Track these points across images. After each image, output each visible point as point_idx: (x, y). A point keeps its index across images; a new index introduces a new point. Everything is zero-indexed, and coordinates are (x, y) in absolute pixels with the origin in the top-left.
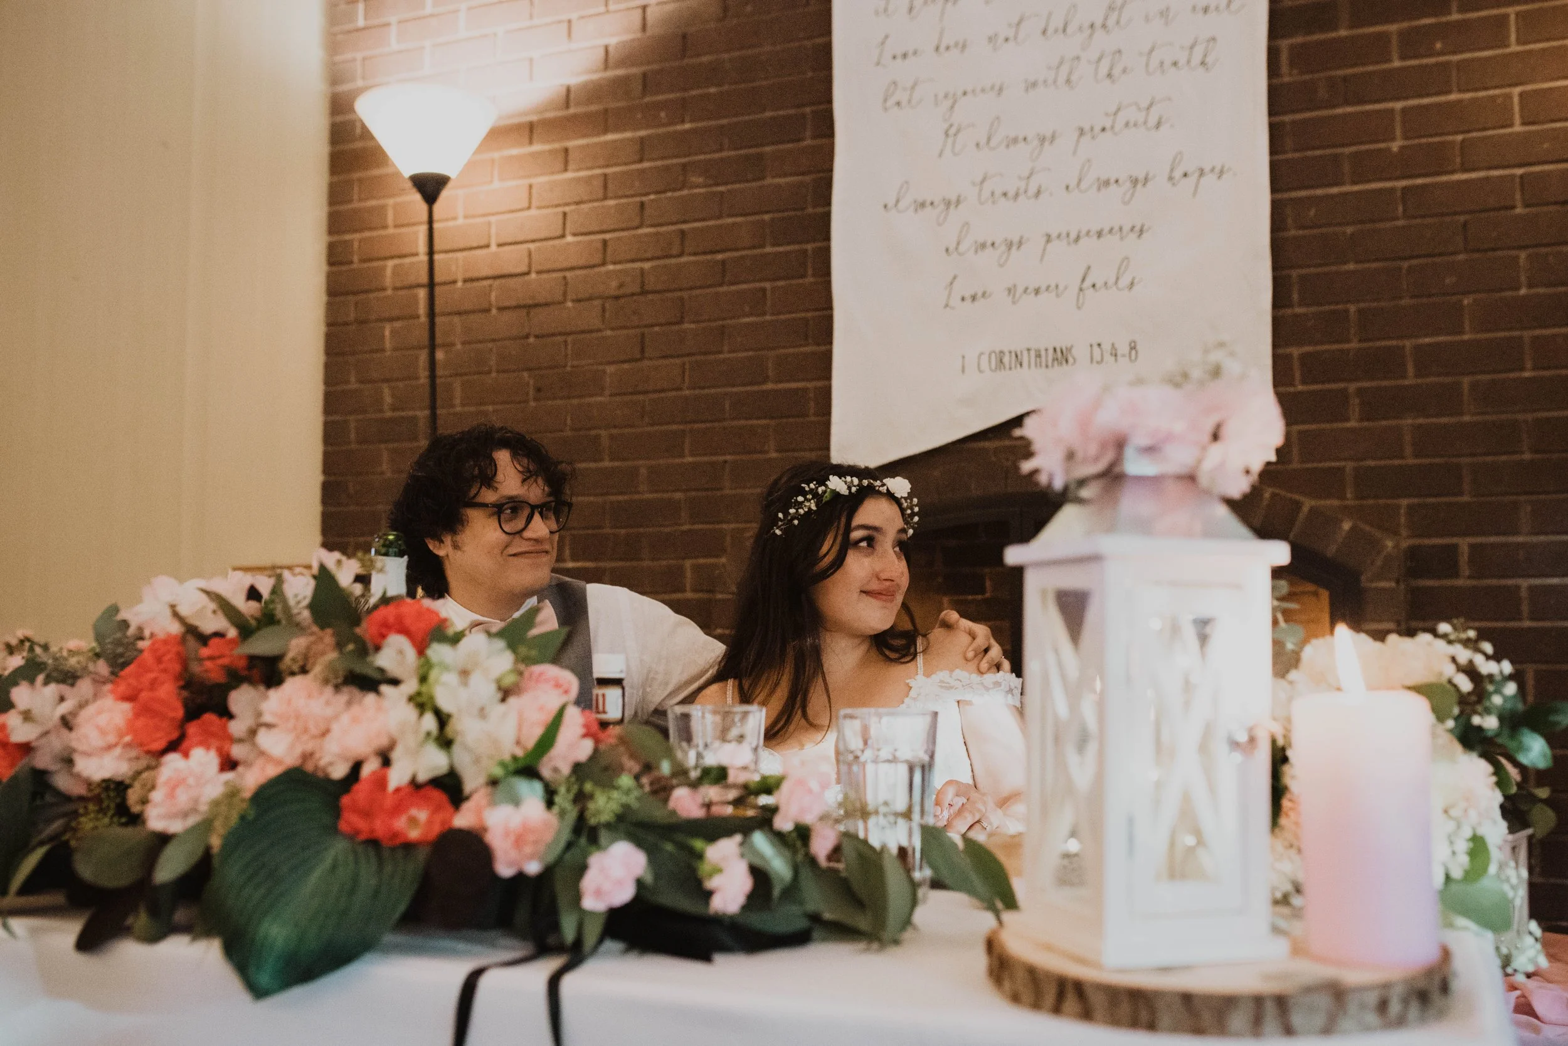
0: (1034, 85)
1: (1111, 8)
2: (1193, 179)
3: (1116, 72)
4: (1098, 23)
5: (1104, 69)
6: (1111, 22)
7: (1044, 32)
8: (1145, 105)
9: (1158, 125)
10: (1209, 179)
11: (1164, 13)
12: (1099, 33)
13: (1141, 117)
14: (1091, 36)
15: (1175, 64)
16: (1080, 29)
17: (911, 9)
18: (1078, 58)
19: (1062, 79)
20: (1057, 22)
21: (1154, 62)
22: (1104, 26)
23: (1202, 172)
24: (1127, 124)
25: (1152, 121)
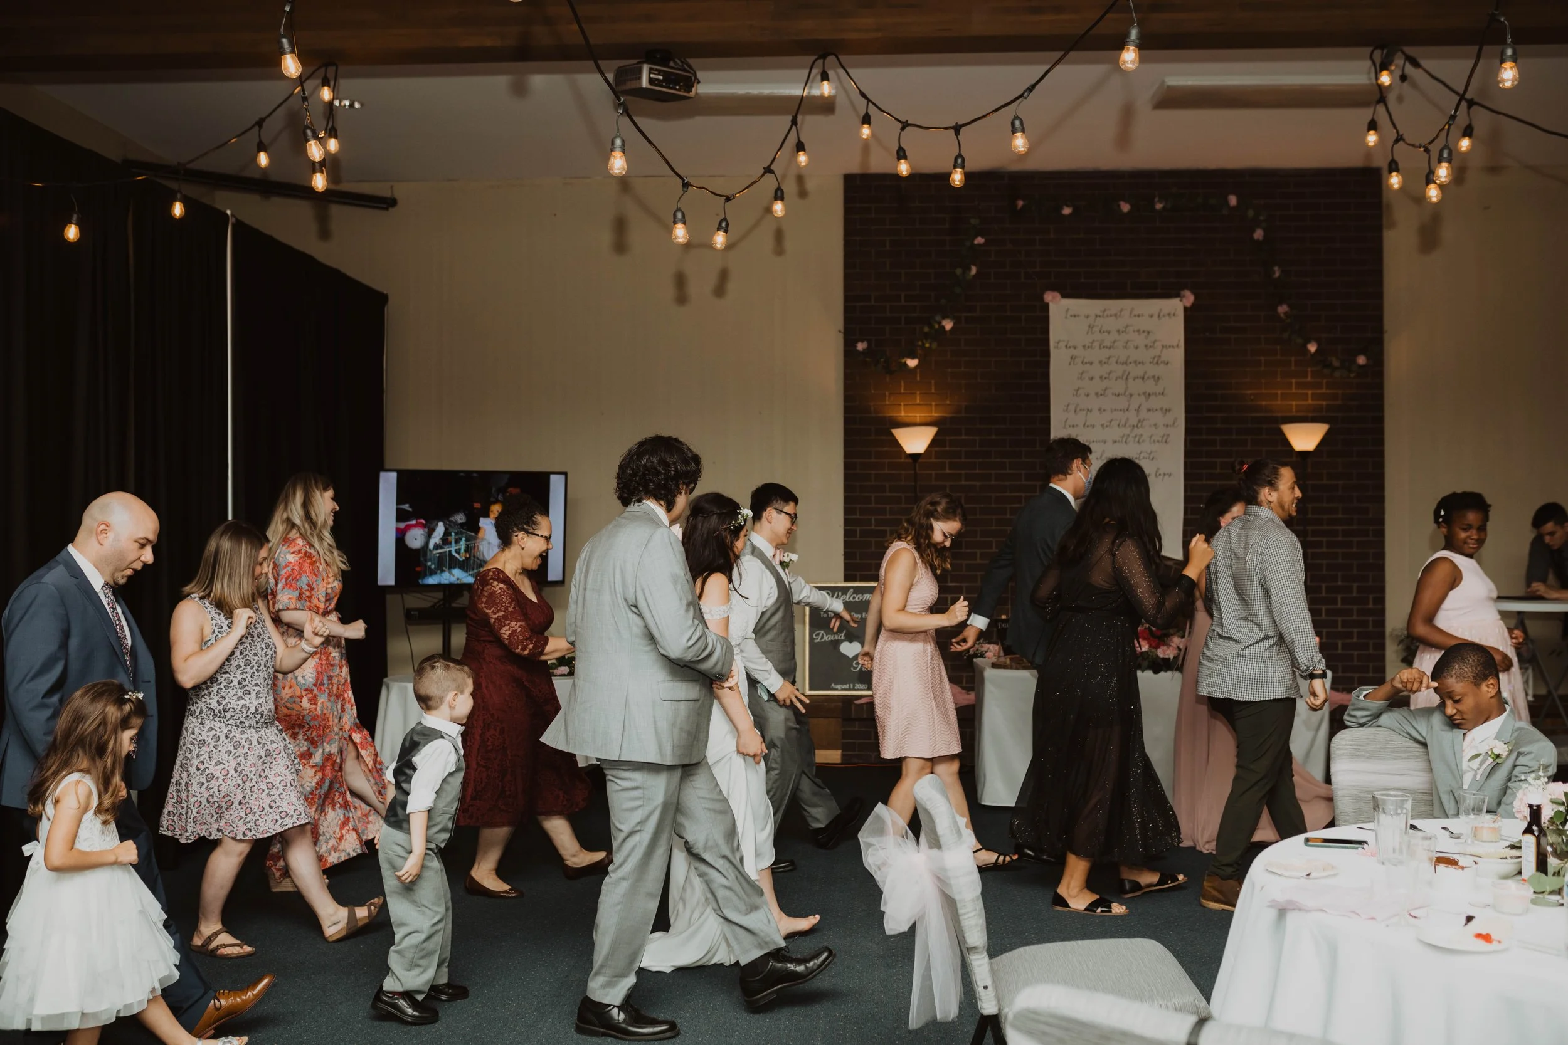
0: (1115, 442)
1: (1139, 421)
2: (1161, 477)
3: (1141, 441)
4: (1136, 424)
5: (1137, 439)
6: (1139, 425)
7: (1119, 425)
8: (1149, 452)
9: (1153, 459)
10: (1166, 477)
11: (1155, 425)
12: (1136, 429)
13: (1147, 456)
14: (1133, 429)
15: (1158, 441)
16: (1130, 426)
17: (1075, 411)
18: (1129, 435)
19: (1124, 440)
20: (1123, 422)
21: (1152, 440)
22: (1137, 426)
23: (1165, 474)
24: (1144, 458)
25: (1151, 457)
